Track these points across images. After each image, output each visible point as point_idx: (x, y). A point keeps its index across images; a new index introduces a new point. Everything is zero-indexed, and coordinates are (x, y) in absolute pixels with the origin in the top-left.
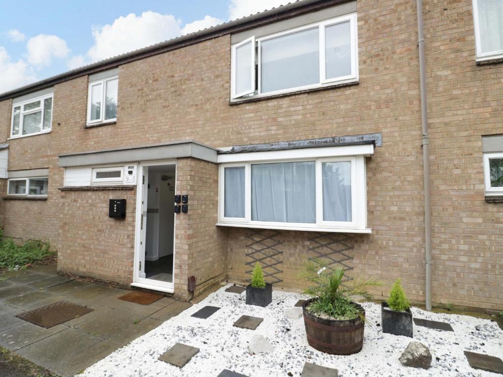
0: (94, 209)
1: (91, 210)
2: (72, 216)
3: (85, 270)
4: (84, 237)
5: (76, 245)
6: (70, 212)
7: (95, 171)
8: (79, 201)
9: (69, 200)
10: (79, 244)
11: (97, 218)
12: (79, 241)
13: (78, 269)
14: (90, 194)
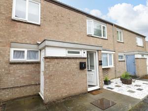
0: (70, 66)
1: (68, 67)
2: (56, 71)
3: (66, 94)
4: (65, 80)
5: (60, 84)
6: (54, 69)
7: (67, 50)
8: (61, 63)
9: (54, 63)
10: (62, 84)
11: (71, 70)
12: (61, 82)
13: (62, 96)
14: (67, 60)
